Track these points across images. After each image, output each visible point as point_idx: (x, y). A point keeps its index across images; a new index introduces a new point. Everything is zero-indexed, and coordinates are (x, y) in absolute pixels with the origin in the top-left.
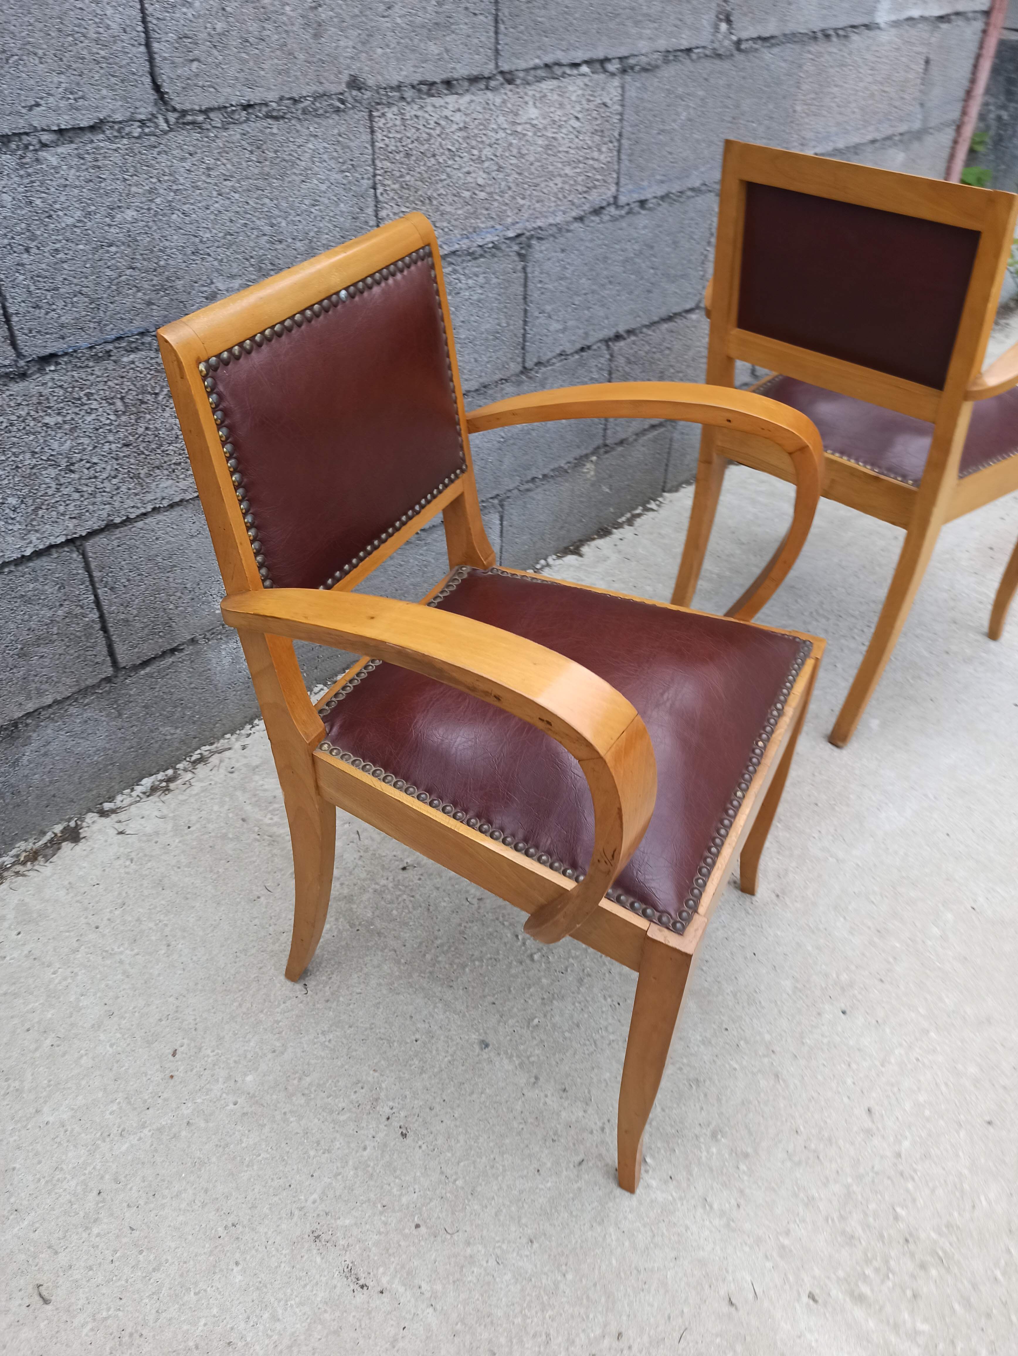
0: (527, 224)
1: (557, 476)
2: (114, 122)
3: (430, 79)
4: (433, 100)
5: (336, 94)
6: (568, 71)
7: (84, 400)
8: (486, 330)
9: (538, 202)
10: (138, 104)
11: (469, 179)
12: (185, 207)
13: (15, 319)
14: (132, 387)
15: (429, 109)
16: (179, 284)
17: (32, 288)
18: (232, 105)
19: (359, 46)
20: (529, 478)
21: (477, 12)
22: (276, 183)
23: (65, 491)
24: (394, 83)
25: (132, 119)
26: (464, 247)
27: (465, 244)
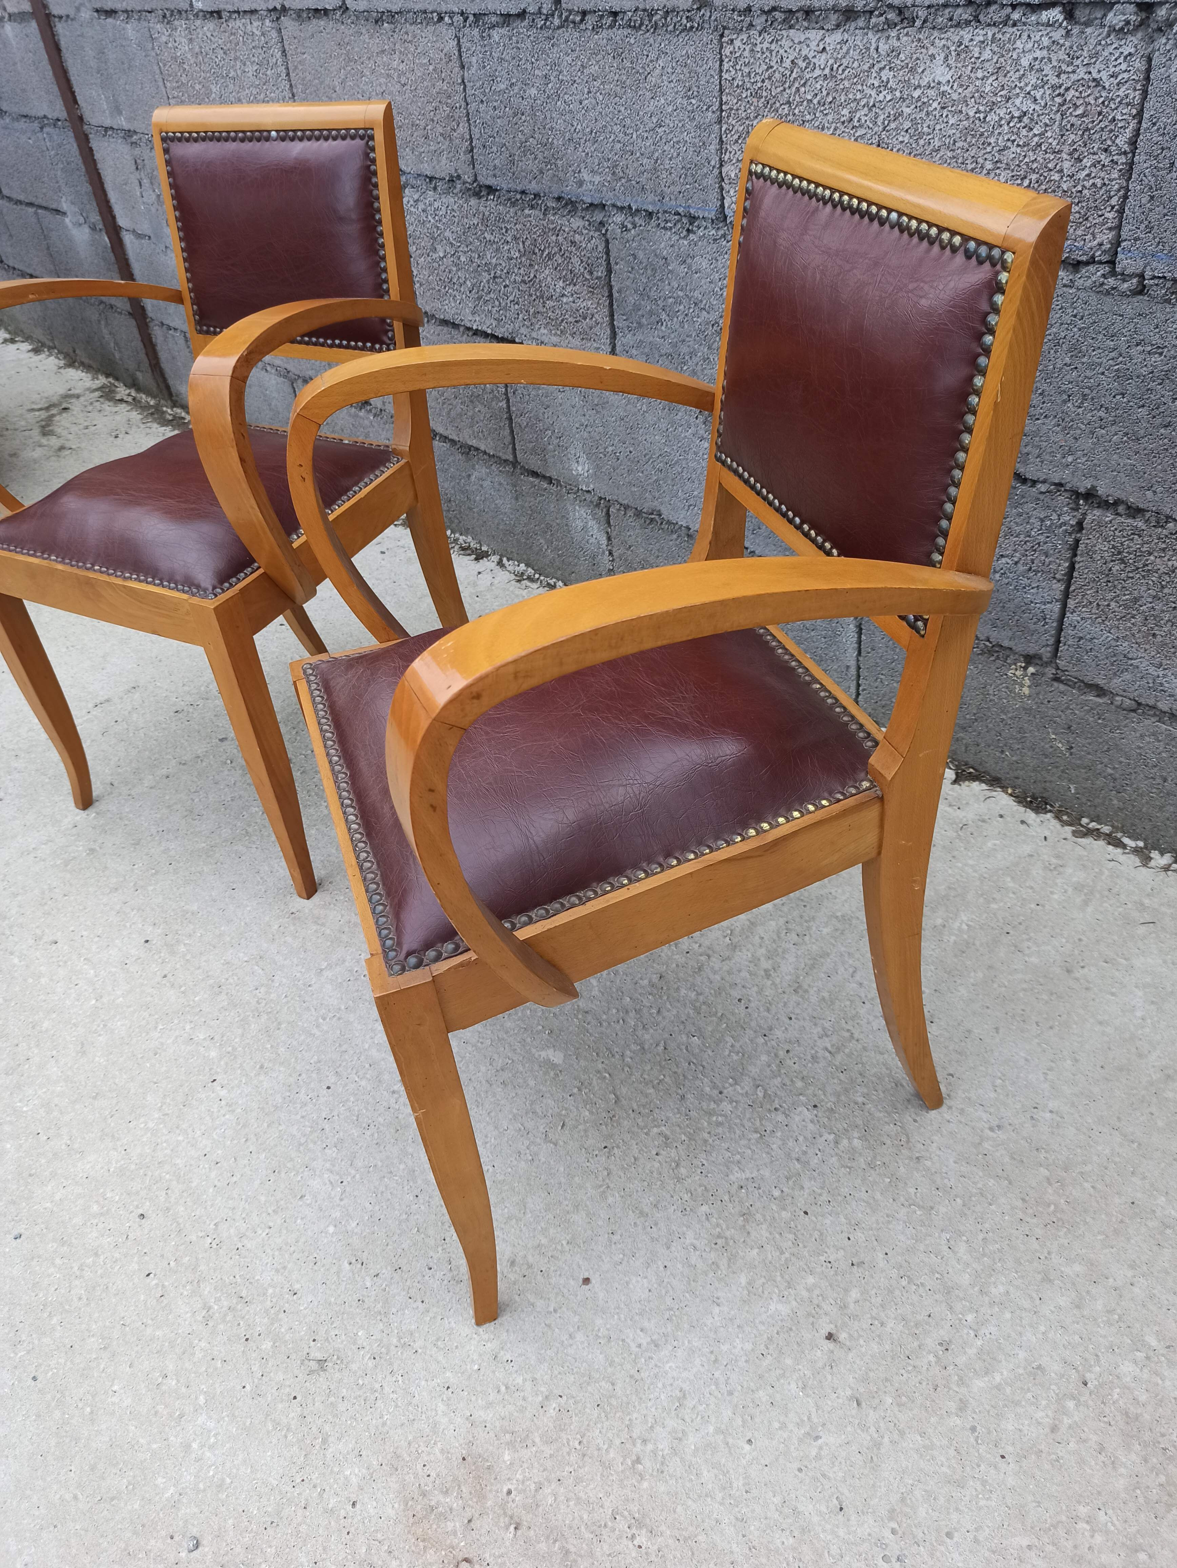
2: (530, 13)
3: (784, 5)
4: (791, 33)
6: (1016, 15)
12: (567, 97)
14: (528, 236)
15: (786, 43)
16: (560, 164)
17: (483, 131)
18: (600, 10)
22: (630, 93)
23: (493, 296)
25: (540, 13)
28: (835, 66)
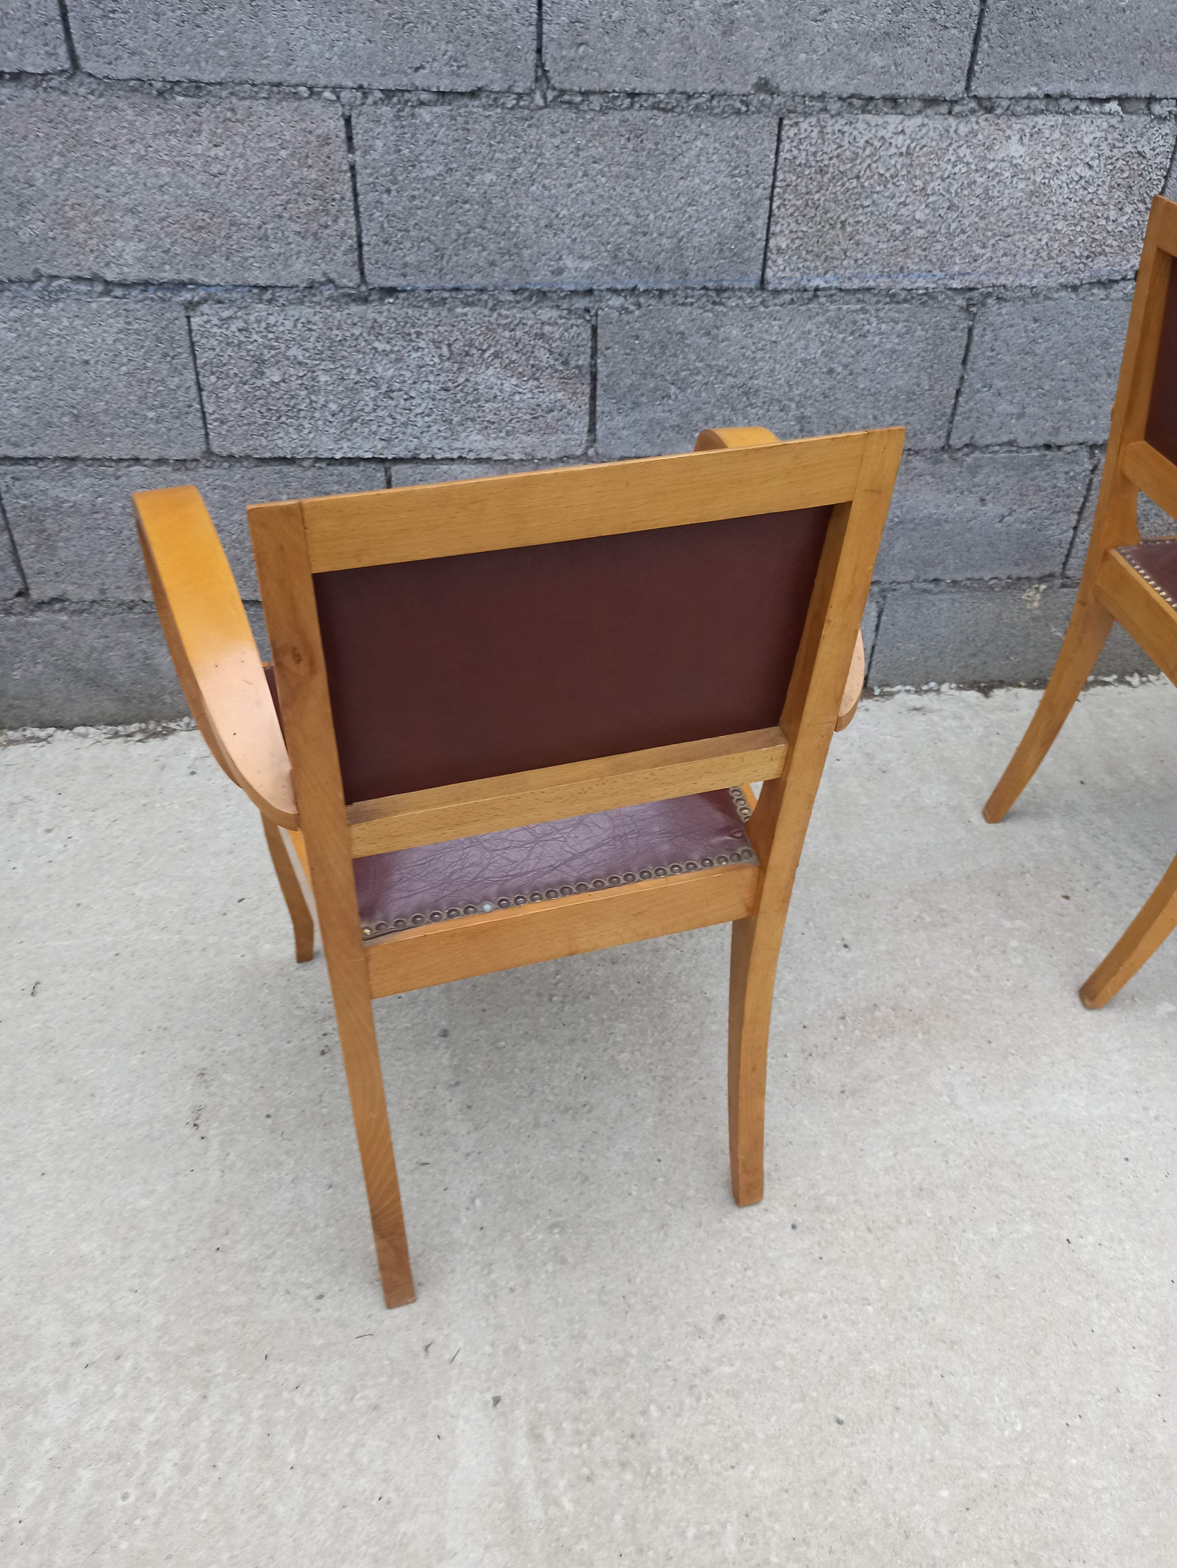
0: (983, 277)
1: (975, 589)
2: (491, 92)
3: (866, 93)
4: (868, 117)
5: (738, 95)
6: (1083, 106)
7: (414, 336)
8: (896, 387)
9: (1005, 255)
10: (517, 78)
11: (903, 211)
12: (547, 182)
13: (365, 248)
14: (460, 337)
15: (861, 125)
16: (526, 253)
17: (386, 225)
18: (614, 91)
19: (777, 49)
20: (931, 578)
21: (948, 25)
22: (649, 174)
23: (381, 414)
24: (817, 92)
25: (509, 91)
26: (882, 286)
27: (884, 283)
28: (913, 145)
